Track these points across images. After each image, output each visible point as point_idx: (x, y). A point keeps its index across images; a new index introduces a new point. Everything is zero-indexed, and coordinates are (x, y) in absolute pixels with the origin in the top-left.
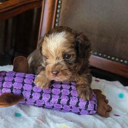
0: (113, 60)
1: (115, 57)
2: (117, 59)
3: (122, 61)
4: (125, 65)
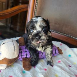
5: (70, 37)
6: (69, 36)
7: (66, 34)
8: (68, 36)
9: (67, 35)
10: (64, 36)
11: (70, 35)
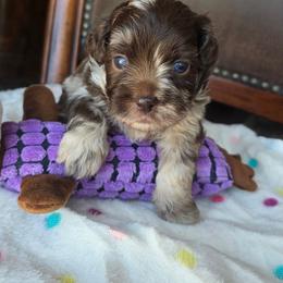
1: (222, 69)
2: (225, 73)
3: (235, 76)
5: (258, 87)
6: (254, 81)
7: (240, 74)
8: (248, 83)
9: (245, 78)
10: (229, 82)
11: (258, 78)
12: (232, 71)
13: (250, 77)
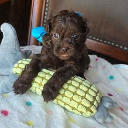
0: (98, 41)
1: (100, 39)
2: (101, 41)
3: (105, 42)
4: (108, 46)
6: (113, 44)
9: (109, 43)
12: (104, 40)
13: (111, 42)
